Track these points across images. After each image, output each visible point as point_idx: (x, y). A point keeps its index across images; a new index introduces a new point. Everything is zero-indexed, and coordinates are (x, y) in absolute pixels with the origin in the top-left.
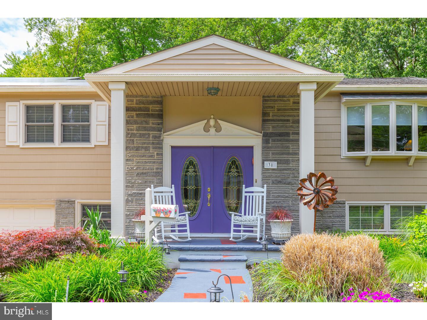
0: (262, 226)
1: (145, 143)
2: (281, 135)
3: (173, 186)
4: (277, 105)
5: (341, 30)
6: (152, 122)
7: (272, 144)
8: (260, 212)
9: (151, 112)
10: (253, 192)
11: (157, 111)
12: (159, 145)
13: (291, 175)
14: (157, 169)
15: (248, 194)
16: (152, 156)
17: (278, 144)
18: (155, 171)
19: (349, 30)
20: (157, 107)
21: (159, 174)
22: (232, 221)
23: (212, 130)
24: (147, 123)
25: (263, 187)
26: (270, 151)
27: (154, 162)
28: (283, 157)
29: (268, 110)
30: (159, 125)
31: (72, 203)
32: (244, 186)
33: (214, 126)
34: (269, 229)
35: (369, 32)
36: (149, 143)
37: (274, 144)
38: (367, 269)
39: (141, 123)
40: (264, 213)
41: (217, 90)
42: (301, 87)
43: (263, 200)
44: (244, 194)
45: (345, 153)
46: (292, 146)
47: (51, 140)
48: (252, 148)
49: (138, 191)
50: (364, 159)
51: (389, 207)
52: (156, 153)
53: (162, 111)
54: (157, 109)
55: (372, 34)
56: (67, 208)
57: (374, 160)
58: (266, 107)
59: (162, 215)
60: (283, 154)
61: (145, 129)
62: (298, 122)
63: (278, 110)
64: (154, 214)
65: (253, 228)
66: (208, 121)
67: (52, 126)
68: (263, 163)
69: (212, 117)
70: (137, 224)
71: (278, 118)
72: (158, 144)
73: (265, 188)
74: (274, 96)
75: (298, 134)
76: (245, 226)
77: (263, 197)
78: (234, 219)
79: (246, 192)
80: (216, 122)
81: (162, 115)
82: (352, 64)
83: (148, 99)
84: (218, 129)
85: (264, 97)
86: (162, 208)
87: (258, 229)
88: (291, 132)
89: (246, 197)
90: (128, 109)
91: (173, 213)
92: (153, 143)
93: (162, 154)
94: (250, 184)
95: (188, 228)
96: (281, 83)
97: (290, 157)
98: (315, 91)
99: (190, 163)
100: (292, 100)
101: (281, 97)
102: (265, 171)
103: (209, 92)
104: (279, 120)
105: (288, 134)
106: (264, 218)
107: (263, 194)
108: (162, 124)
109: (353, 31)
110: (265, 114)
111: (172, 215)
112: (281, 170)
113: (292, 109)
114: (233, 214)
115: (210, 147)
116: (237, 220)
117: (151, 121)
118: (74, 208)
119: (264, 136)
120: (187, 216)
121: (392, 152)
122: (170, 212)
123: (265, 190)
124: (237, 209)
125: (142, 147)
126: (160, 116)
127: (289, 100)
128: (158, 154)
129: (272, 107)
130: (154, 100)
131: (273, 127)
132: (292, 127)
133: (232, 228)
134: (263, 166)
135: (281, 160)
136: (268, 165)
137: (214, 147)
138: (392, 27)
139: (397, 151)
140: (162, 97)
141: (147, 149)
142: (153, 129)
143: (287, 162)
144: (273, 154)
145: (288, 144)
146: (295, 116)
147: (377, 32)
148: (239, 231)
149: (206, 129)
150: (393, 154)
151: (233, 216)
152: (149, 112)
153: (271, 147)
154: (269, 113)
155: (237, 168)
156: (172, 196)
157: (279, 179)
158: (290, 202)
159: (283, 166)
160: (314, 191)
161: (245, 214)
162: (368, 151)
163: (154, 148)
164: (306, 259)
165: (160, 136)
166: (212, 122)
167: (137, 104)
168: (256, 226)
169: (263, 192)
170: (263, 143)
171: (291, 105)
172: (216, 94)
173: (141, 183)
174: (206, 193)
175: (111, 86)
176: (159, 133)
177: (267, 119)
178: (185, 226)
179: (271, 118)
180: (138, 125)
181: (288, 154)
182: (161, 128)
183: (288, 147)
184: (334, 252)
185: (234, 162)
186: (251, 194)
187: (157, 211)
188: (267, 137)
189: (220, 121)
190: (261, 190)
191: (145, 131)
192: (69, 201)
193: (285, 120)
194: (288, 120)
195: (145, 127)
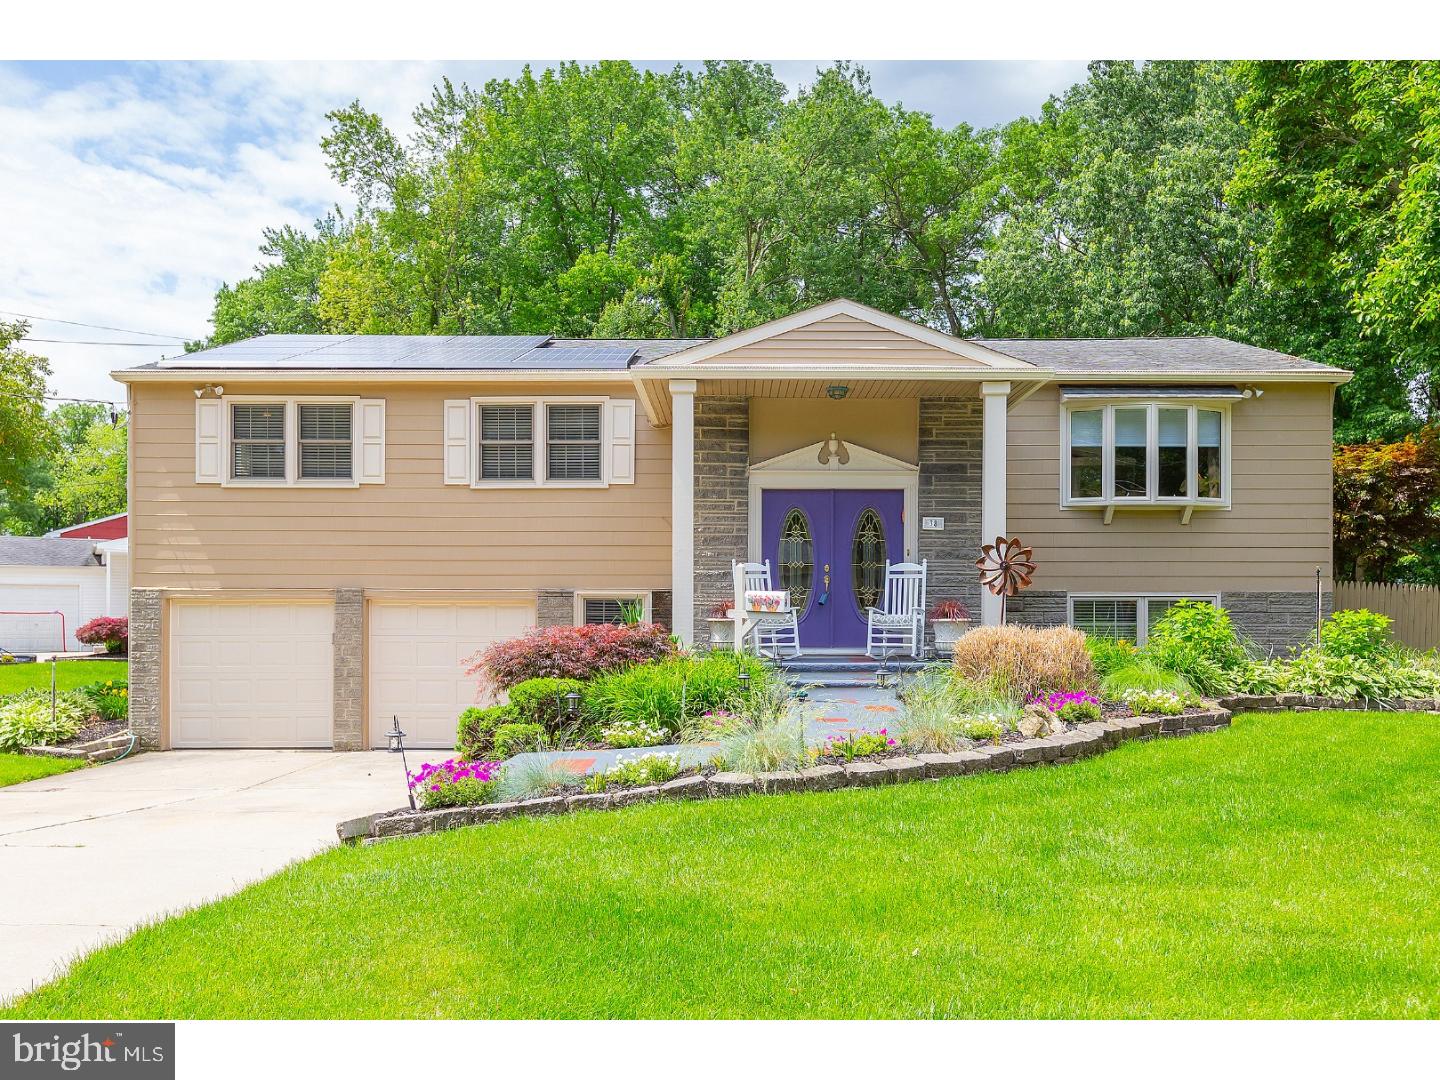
0: (919, 632)
1: (717, 484)
2: (950, 469)
3: (767, 561)
4: (944, 415)
5: (1088, 189)
6: (730, 446)
7: (936, 485)
8: (916, 607)
9: (727, 428)
10: (902, 573)
11: (739, 425)
12: (741, 488)
13: (969, 543)
14: (739, 530)
15: (895, 576)
16: (729, 507)
17: (945, 485)
18: (735, 534)
19: (1109, 190)
20: (739, 419)
21: (741, 540)
22: (870, 623)
23: (834, 461)
24: (721, 446)
25: (920, 563)
26: (933, 498)
27: (734, 518)
28: (954, 510)
29: (929, 425)
30: (741, 450)
31: (566, 596)
32: (888, 561)
33: (836, 453)
34: (930, 637)
35: (1153, 198)
36: (725, 484)
37: (940, 485)
38: (1066, 671)
39: (712, 447)
40: (923, 607)
41: (845, 390)
42: (986, 390)
43: (920, 586)
44: (888, 576)
45: (1067, 498)
46: (970, 489)
47: (528, 474)
48: (901, 492)
49: (705, 571)
50: (1102, 510)
51: (1147, 603)
52: (736, 501)
53: (746, 425)
54: (739, 421)
55: (1159, 205)
56: (560, 606)
57: (1121, 513)
58: (927, 418)
59: (764, 609)
60: (954, 504)
61: (718, 458)
62: (979, 445)
63: (947, 424)
64: (750, 607)
65: (901, 633)
66: (827, 444)
67: (530, 447)
68: (920, 521)
69: (833, 435)
70: (716, 627)
71: (947, 439)
72: (740, 485)
73: (925, 564)
74: (940, 399)
75: (980, 467)
76: (889, 632)
77: (920, 580)
78: (873, 617)
79: (891, 573)
80: (840, 445)
81: (747, 432)
82: (1114, 275)
83: (723, 403)
84: (844, 458)
85: (922, 400)
86: (764, 598)
87: (914, 636)
88: (969, 464)
89: (891, 580)
90: (698, 423)
91: (782, 603)
92: (732, 484)
93: (747, 504)
94: (898, 558)
95: (796, 635)
96: (951, 382)
97: (966, 510)
98: (1008, 396)
99: (793, 519)
100: (970, 406)
101: (952, 401)
102: (923, 534)
103: (831, 393)
104: (947, 443)
105: (963, 468)
106: (922, 617)
107: (920, 576)
108: (747, 448)
109: (1118, 195)
110: (924, 432)
111: (781, 608)
112: (951, 532)
113: (971, 423)
114: (871, 610)
115: (829, 490)
116: (879, 621)
117: (729, 443)
118: (572, 606)
119: (921, 471)
120: (794, 613)
121: (1152, 497)
122: (778, 603)
123: (924, 568)
124: (877, 602)
125: (713, 492)
126: (744, 435)
127: (965, 407)
128: (740, 504)
129: (936, 419)
130: (732, 406)
131: (938, 455)
132: (969, 454)
133: (870, 635)
134: (920, 525)
135: (951, 515)
136: (929, 524)
137: (836, 491)
138: (1206, 186)
139: (1159, 495)
140: (747, 399)
141: (721, 494)
142: (734, 459)
143: (962, 518)
144: (937, 503)
145: (964, 485)
146: (974, 435)
147: (1171, 200)
148: (880, 640)
149: (823, 458)
150: (1152, 502)
151: (871, 613)
152: (725, 426)
153: (935, 492)
154: (932, 429)
155: (875, 529)
156: (765, 580)
157: (948, 549)
158: (967, 592)
159: (955, 526)
160: (1001, 565)
161: (890, 612)
162: (1109, 498)
163: (733, 493)
164: (986, 658)
165: (744, 472)
166: (833, 446)
167: (703, 412)
168: (909, 631)
169: (920, 573)
170: (921, 484)
171: (969, 415)
172: (842, 396)
173: (710, 556)
174: (821, 573)
175: (672, 388)
176: (742, 465)
177: (928, 441)
178: (791, 631)
179: (934, 438)
180: (707, 452)
181: (964, 503)
182: (745, 458)
183: (963, 492)
184: (1024, 649)
185: (869, 519)
186: (900, 576)
187: (755, 602)
188: (927, 474)
189: (846, 444)
190: (918, 568)
191: (718, 461)
192: (562, 593)
193: (958, 443)
194: (963, 443)
195: (718, 455)
